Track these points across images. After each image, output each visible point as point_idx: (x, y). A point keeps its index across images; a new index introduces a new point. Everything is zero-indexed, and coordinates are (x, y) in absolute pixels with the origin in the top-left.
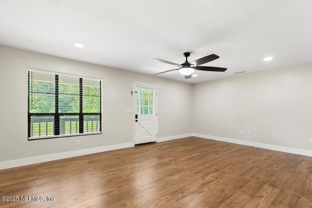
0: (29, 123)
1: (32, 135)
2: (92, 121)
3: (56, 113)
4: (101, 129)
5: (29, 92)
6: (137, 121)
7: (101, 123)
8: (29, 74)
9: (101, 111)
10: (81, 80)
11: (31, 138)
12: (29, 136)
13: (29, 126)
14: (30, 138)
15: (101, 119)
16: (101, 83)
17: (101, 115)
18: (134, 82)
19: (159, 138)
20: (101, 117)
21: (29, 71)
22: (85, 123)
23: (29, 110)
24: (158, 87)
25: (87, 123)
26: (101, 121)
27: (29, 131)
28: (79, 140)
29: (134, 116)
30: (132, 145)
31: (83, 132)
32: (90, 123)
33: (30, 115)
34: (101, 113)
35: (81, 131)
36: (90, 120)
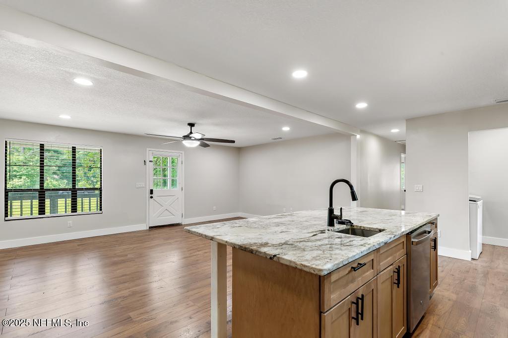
0: (6, 202)
1: (11, 216)
2: (90, 198)
3: (40, 189)
4: (101, 207)
5: (6, 165)
6: (152, 197)
7: (101, 200)
8: (6, 144)
9: (101, 186)
10: (74, 149)
11: (9, 218)
12: (6, 215)
13: (6, 205)
14: (6, 219)
15: (101, 195)
16: (101, 151)
17: (101, 191)
18: (148, 149)
19: (185, 218)
20: (101, 193)
21: (6, 142)
22: (79, 200)
23: (6, 186)
24: (183, 154)
25: (82, 200)
26: (101, 198)
27: (6, 210)
28: (72, 220)
29: (148, 192)
30: (144, 227)
31: (76, 212)
32: (86, 200)
33: (7, 192)
34: (101, 188)
35: (74, 209)
36: (86, 196)
